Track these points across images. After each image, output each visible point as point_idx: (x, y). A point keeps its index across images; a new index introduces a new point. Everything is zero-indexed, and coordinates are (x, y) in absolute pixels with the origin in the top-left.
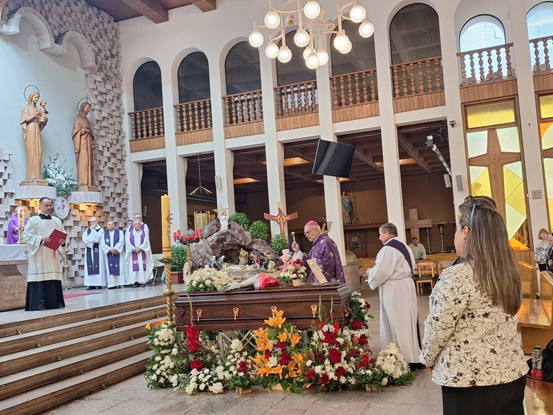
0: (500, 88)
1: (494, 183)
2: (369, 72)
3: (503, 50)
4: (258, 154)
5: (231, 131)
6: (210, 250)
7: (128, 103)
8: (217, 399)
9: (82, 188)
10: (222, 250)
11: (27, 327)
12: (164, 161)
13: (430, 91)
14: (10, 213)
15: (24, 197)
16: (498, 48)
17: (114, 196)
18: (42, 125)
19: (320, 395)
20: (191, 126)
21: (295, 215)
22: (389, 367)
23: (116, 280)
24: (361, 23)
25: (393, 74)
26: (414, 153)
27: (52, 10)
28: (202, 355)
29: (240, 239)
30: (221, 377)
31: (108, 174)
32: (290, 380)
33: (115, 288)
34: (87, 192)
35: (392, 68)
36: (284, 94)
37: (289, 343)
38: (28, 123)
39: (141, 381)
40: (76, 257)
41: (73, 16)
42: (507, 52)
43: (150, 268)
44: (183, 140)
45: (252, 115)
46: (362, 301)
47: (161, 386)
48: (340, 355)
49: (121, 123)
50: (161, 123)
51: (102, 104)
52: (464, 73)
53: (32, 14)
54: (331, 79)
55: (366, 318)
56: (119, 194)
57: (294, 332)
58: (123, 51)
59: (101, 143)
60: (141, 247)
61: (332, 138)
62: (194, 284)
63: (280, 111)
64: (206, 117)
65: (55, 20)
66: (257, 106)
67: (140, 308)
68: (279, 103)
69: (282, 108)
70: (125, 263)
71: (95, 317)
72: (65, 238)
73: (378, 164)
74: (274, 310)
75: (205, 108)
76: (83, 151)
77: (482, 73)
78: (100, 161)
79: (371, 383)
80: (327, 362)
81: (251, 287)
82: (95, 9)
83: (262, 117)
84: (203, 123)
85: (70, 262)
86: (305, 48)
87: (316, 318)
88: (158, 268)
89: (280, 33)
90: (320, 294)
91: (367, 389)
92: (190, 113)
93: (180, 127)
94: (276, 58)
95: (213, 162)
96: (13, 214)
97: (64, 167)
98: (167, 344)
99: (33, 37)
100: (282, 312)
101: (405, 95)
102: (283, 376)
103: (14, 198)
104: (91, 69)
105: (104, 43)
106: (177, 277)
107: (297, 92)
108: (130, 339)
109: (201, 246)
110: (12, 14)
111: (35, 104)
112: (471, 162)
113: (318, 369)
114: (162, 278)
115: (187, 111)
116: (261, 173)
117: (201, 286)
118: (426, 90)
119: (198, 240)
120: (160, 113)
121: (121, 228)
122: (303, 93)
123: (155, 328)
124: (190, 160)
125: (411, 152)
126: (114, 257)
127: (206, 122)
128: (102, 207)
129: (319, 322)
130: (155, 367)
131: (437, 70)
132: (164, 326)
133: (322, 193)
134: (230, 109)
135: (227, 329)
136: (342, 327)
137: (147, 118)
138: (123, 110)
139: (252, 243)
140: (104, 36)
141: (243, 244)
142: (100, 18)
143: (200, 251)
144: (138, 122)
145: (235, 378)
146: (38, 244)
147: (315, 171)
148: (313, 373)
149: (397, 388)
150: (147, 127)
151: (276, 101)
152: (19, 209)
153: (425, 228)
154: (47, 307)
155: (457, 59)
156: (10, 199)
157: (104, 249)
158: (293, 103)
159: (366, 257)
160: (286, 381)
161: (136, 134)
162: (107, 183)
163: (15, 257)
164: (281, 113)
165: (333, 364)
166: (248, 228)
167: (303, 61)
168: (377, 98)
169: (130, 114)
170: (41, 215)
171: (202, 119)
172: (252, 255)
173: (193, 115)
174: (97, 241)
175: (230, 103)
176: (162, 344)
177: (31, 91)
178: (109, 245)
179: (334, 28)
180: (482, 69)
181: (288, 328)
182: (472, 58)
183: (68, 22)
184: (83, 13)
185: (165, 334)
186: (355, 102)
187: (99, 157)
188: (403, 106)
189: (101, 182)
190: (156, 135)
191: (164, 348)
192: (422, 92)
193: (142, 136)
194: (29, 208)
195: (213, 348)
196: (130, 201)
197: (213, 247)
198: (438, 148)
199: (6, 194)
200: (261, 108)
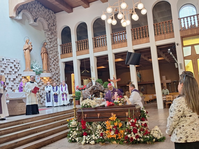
0: (195, 31)
1: (194, 66)
2: (145, 27)
3: (196, 17)
4: (105, 58)
5: (96, 50)
6: (89, 93)
7: (59, 41)
8: (93, 146)
9: (44, 72)
10: (93, 92)
11: (26, 121)
12: (72, 61)
13: (169, 33)
14: (20, 81)
15: (25, 75)
16: (194, 16)
17: (55, 74)
18: (30, 50)
19: (130, 145)
20: (81, 49)
21: (119, 79)
22: (155, 135)
23: (57, 104)
24: (142, 9)
25: (154, 27)
26: (163, 55)
27: (33, 10)
28: (87, 130)
29: (100, 88)
30: (94, 139)
31: (53, 66)
32: (119, 140)
33: (56, 106)
34: (46, 73)
35: (154, 25)
36: (114, 36)
37: (118, 126)
38: (25, 50)
39: (66, 140)
40: (43, 96)
41: (40, 12)
42: (197, 17)
43: (68, 100)
44: (79, 54)
45: (103, 44)
46: (145, 111)
47: (73, 142)
48: (137, 130)
49: (57, 49)
50: (71, 48)
51: (51, 42)
52: (181, 25)
53: (26, 12)
54: (131, 30)
55: (147, 117)
56: (57, 74)
57: (120, 122)
58: (57, 23)
59: (50, 56)
60: (65, 92)
61: (132, 51)
62: (83, 105)
63: (113, 42)
64: (87, 45)
65: (34, 14)
66: (105, 41)
67: (65, 114)
68: (113, 39)
69: (114, 41)
70: (60, 98)
71: (49, 117)
72: (39, 90)
73: (150, 60)
74: (112, 114)
75: (86, 42)
76: (45, 59)
77: (188, 25)
78: (50, 62)
79: (149, 141)
80: (132, 133)
81: (104, 106)
82: (48, 9)
83: (106, 45)
84: (86, 48)
85: (41, 98)
86: (121, 19)
87: (128, 117)
88: (71, 99)
89: (112, 14)
90: (129, 108)
91: (148, 143)
92: (81, 44)
93: (78, 49)
94: (111, 23)
95: (89, 61)
96: (21, 81)
97: (38, 65)
98: (75, 126)
99: (27, 20)
100: (115, 115)
101: (159, 34)
102: (116, 138)
103: (21, 76)
104: (47, 30)
105: (51, 21)
106: (78, 103)
107: (119, 35)
108: (62, 125)
109: (86, 91)
110: (19, 12)
111: (28, 43)
112: (185, 58)
113: (129, 136)
114: (73, 103)
115: (80, 43)
116: (107, 64)
117: (86, 106)
118: (167, 32)
119: (85, 89)
120: (71, 44)
121: (58, 85)
122: (121, 35)
123: (70, 121)
124: (82, 61)
125: (162, 55)
126: (56, 96)
127: (87, 47)
128: (51, 78)
129: (129, 118)
130: (70, 135)
131: (171, 25)
132: (73, 120)
133: (129, 71)
134: (95, 42)
135: (96, 121)
136: (137, 120)
137: (66, 46)
138: (58, 44)
139: (104, 90)
140: (51, 19)
141: (101, 90)
142: (49, 13)
143: (86, 93)
144: (63, 48)
145: (99, 139)
146: (29, 92)
147: (127, 63)
148: (127, 137)
149: (159, 143)
150: (66, 50)
151: (112, 38)
152: (23, 80)
153: (169, 83)
154: (33, 114)
155: (178, 21)
156: (20, 76)
157: (52, 93)
158: (118, 39)
159: (147, 94)
160: (118, 140)
161: (63, 52)
162: (53, 70)
163: (22, 96)
164: (113, 43)
165: (134, 134)
166: (103, 84)
167: (121, 24)
168: (149, 36)
169: (60, 45)
170: (30, 82)
171: (85, 46)
172: (104, 94)
173: (82, 45)
174: (50, 90)
175: (95, 40)
176: (73, 126)
177: (27, 39)
178: (54, 91)
179: (132, 12)
180: (188, 24)
181: (118, 121)
182: (184, 20)
183: (38, 14)
184: (44, 11)
185: (74, 123)
186: (140, 38)
187: (50, 61)
188: (159, 39)
189: (51, 69)
190: (69, 52)
191: (73, 128)
192: (165, 33)
193: (65, 53)
194: (27, 79)
195: (91, 128)
196: (61, 76)
197: (90, 92)
198: (172, 53)
199: (19, 74)
200: (106, 41)
